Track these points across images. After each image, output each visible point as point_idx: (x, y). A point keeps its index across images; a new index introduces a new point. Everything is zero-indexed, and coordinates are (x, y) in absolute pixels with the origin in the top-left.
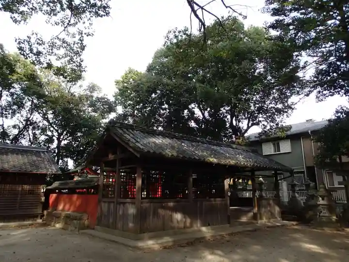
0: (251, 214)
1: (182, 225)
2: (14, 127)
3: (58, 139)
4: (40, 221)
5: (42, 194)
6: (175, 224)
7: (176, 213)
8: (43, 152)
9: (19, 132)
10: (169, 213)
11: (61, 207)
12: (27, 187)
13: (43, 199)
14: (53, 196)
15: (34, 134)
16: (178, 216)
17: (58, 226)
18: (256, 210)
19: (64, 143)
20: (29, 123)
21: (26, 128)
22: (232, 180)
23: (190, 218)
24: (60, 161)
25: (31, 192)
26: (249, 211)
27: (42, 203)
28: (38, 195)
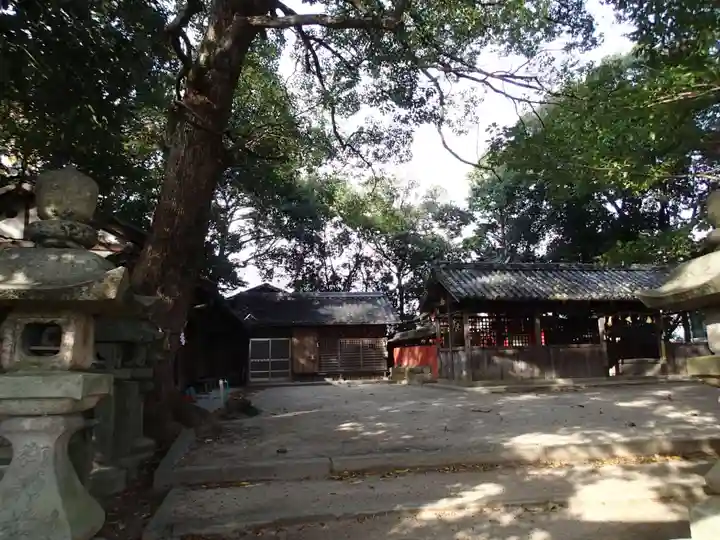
0: (658, 367)
1: (528, 375)
2: (344, 265)
3: (398, 275)
4: (386, 379)
5: (385, 349)
6: (518, 374)
7: (518, 360)
8: (379, 298)
9: (351, 273)
10: (510, 361)
11: (405, 364)
12: (367, 341)
13: (386, 354)
14: (397, 351)
15: (368, 273)
16: (521, 365)
17: (404, 382)
18: (663, 360)
19: (405, 280)
20: (360, 260)
21: (357, 265)
22: (610, 318)
23: (539, 366)
24: (405, 306)
25: (372, 346)
26: (656, 363)
27: (386, 358)
28: (380, 350)
